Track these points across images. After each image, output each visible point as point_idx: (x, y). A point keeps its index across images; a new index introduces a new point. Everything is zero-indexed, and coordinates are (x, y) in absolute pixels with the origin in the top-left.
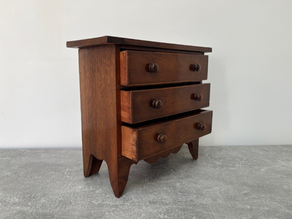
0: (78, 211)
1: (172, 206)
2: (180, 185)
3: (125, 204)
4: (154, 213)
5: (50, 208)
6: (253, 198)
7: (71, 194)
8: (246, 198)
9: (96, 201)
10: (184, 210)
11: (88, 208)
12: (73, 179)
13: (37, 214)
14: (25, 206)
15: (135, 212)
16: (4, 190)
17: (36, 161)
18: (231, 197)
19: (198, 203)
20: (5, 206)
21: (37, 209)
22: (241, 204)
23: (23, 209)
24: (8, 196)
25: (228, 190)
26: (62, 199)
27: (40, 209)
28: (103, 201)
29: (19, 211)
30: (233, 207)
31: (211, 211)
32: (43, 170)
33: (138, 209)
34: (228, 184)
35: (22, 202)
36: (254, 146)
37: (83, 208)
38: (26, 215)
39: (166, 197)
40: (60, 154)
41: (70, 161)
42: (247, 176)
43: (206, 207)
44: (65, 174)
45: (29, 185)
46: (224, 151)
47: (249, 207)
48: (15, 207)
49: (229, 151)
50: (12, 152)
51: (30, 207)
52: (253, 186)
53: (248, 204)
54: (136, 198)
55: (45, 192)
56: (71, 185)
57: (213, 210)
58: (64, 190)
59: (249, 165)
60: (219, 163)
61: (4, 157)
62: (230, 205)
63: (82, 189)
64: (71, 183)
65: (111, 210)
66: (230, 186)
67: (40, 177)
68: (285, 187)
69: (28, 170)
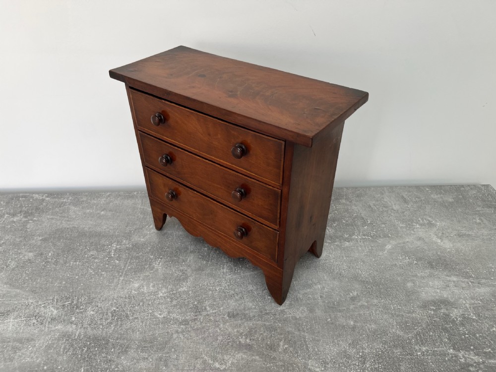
0: (138, 331)
1: (257, 321)
3: (196, 319)
4: (234, 335)
5: (101, 327)
6: (362, 306)
8: (352, 307)
9: (160, 312)
10: (271, 329)
11: (150, 326)
12: (125, 266)
13: (87, 338)
14: (68, 324)
15: (210, 334)
16: (32, 292)
17: (65, 225)
18: (334, 304)
19: (290, 316)
20: (42, 324)
21: (84, 328)
22: (343, 317)
23: (67, 329)
24: (40, 305)
25: (333, 290)
26: (115, 309)
27: (89, 329)
28: (169, 313)
29: (62, 333)
30: (332, 324)
31: (304, 331)
32: (80, 246)
33: (214, 328)
34: (334, 279)
35: (62, 315)
37: (144, 327)
38: (72, 340)
39: (251, 304)
40: (98, 208)
41: (116, 224)
42: (364, 262)
43: (299, 324)
44: (111, 257)
45: (65, 281)
46: (344, 201)
47: (352, 323)
48: (55, 326)
49: (350, 202)
50: (24, 202)
51: (75, 326)
52: (367, 282)
53: (352, 319)
54: (211, 306)
55: (90, 296)
56: (123, 280)
57: (307, 329)
58: (115, 290)
59: (371, 237)
60: (330, 230)
61: (14, 215)
62: (329, 320)
63: (139, 288)
64: (123, 277)
65: (180, 330)
66: (336, 283)
67: (78, 263)
68: (409, 285)
69: (58, 248)
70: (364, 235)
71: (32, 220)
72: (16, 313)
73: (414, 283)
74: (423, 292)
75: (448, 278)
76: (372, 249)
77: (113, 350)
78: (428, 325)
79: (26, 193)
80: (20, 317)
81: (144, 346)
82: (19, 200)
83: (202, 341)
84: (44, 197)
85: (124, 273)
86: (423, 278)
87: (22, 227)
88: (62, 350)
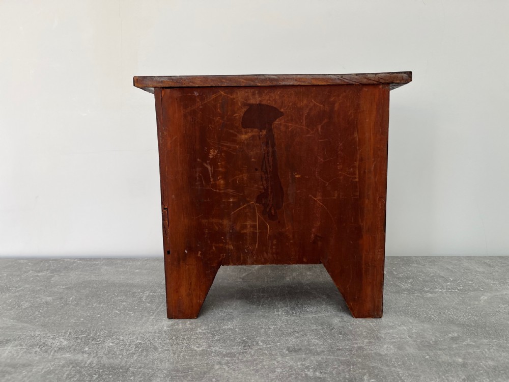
0: (169, 361)
1: (327, 356)
2: (340, 321)
4: (298, 368)
5: (121, 357)
6: (468, 345)
7: (155, 333)
8: (454, 346)
9: (197, 346)
10: (347, 363)
12: (157, 308)
13: (100, 366)
14: (79, 353)
15: (264, 366)
16: (43, 326)
17: (93, 278)
18: (429, 343)
19: (372, 352)
20: (46, 352)
21: (99, 357)
23: (77, 357)
25: (424, 331)
28: (209, 346)
30: (433, 360)
31: (395, 367)
32: (107, 293)
34: (423, 322)
35: (73, 345)
36: (468, 257)
37: (177, 358)
38: (81, 367)
39: (317, 341)
57: (399, 365)
72: (17, 342)
77: (132, 378)
80: (21, 345)
81: (174, 375)
83: (253, 372)
88: (65, 376)
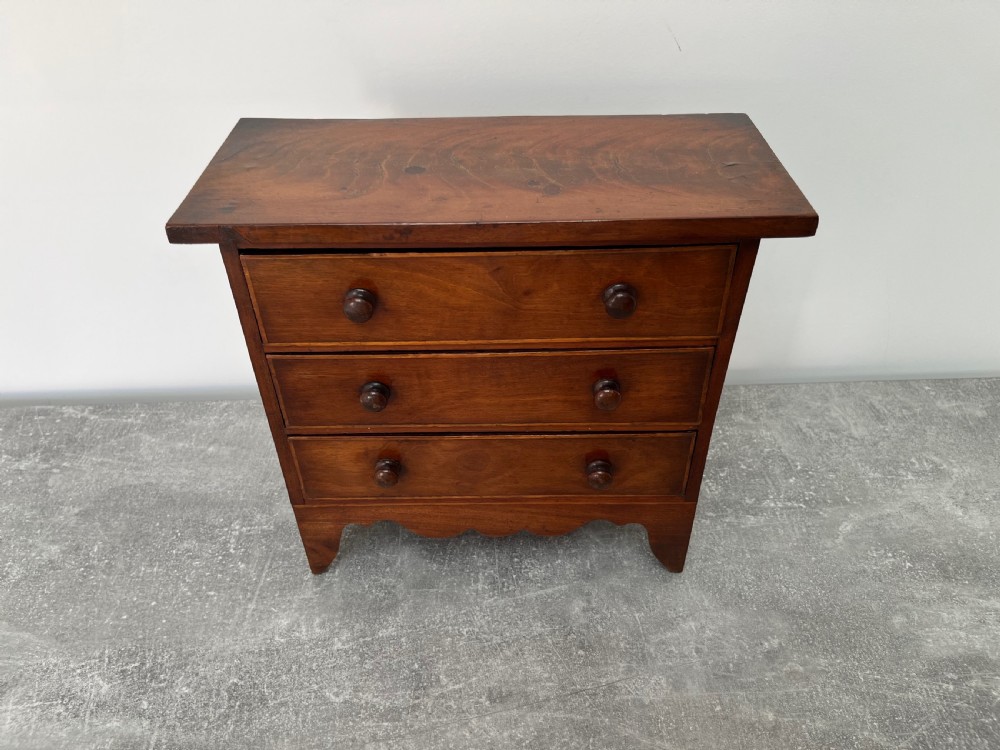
3: (418, 705)
11: (314, 724)
22: (749, 701)
24: (74, 670)
26: (235, 680)
27: (179, 730)
29: (121, 738)
33: (458, 729)
40: (201, 437)
41: (240, 477)
42: (791, 564)
43: (650, 718)
44: (229, 555)
45: (127, 613)
46: (741, 418)
47: (771, 716)
48: (105, 723)
49: (755, 419)
50: (42, 425)
51: (148, 722)
52: (801, 613)
53: (771, 705)
54: (451, 674)
55: (181, 649)
56: (254, 610)
58: (237, 635)
59: (805, 502)
60: (713, 488)
61: (20, 456)
62: (718, 708)
63: (290, 629)
64: (254, 602)
65: (380, 734)
66: (731, 616)
67: (155, 569)
68: (898, 620)
69: (113, 532)
70: (789, 500)
71: (58, 467)
73: (907, 616)
74: (928, 637)
75: (984, 603)
76: (809, 534)
78: (943, 719)
79: (49, 402)
82: (31, 420)
84: (86, 414)
85: (257, 593)
86: (929, 603)
87: (37, 484)
